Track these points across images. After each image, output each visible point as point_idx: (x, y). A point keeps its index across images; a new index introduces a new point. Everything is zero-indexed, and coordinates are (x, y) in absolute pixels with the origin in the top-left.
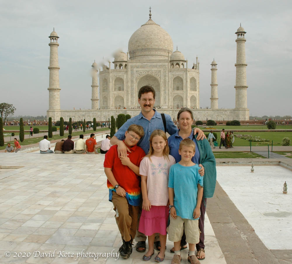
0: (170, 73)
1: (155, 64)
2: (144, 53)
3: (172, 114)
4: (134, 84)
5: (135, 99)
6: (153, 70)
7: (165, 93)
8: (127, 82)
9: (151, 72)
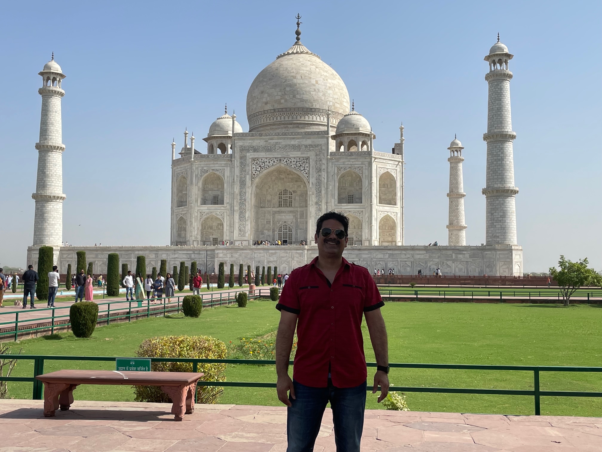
0: (330, 164)
1: (296, 143)
4: (247, 190)
5: (248, 223)
6: (291, 156)
7: (320, 210)
8: (232, 185)
9: (287, 161)
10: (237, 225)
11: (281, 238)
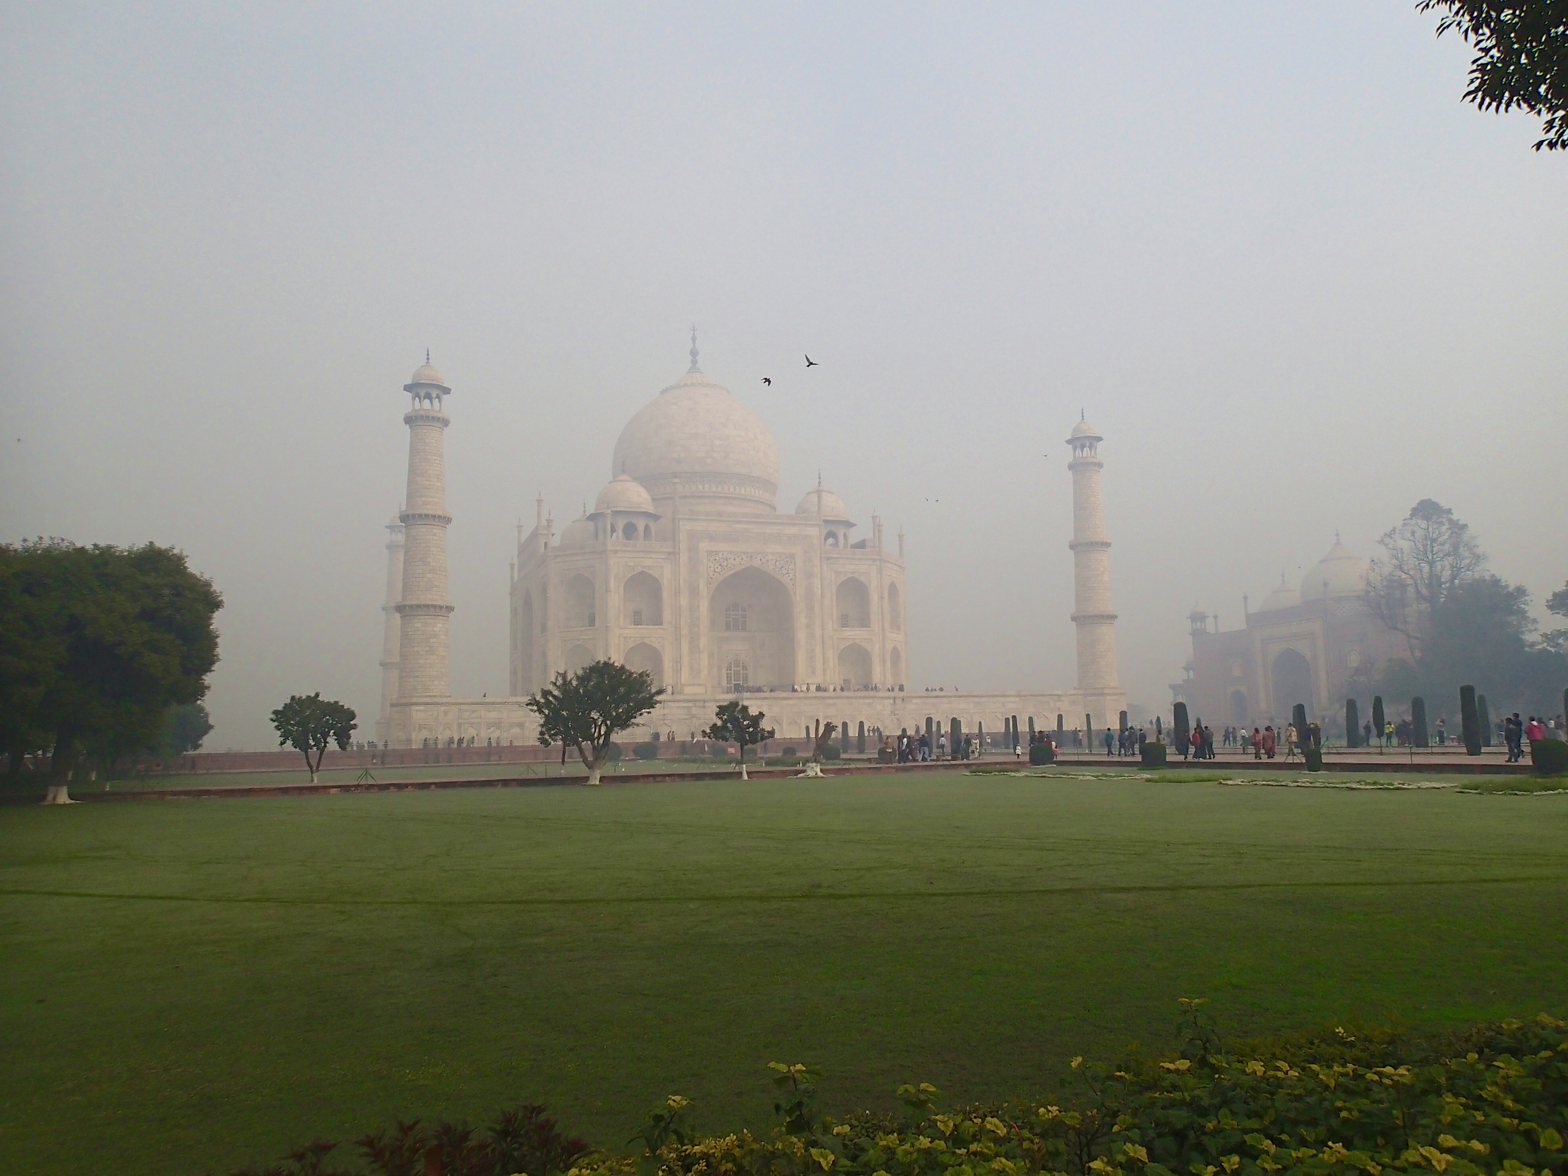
0: (825, 567)
1: (775, 531)
3: (892, 712)
4: (702, 602)
5: (704, 656)
7: (812, 636)
8: (677, 594)
9: (763, 559)
10: (686, 661)
11: (731, 680)
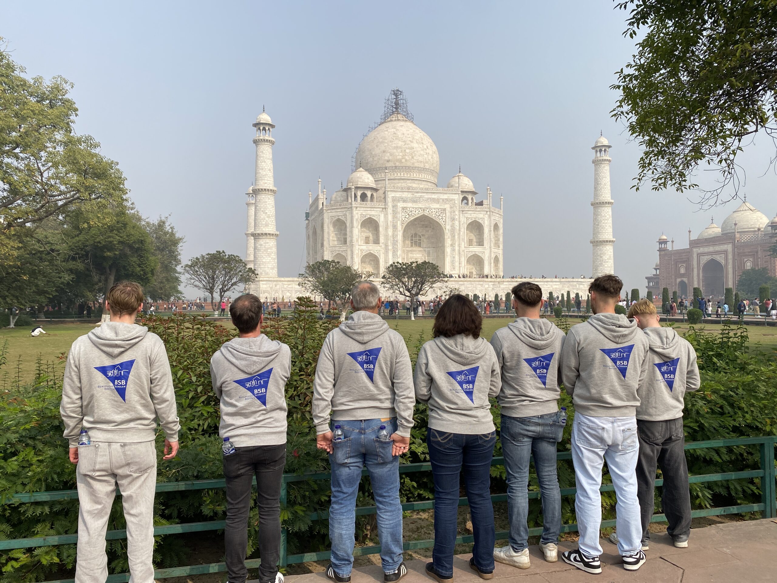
0: (461, 215)
1: (436, 197)
2: (399, 174)
4: (399, 233)
6: (432, 207)
7: (454, 250)
8: (387, 228)
9: (429, 211)
